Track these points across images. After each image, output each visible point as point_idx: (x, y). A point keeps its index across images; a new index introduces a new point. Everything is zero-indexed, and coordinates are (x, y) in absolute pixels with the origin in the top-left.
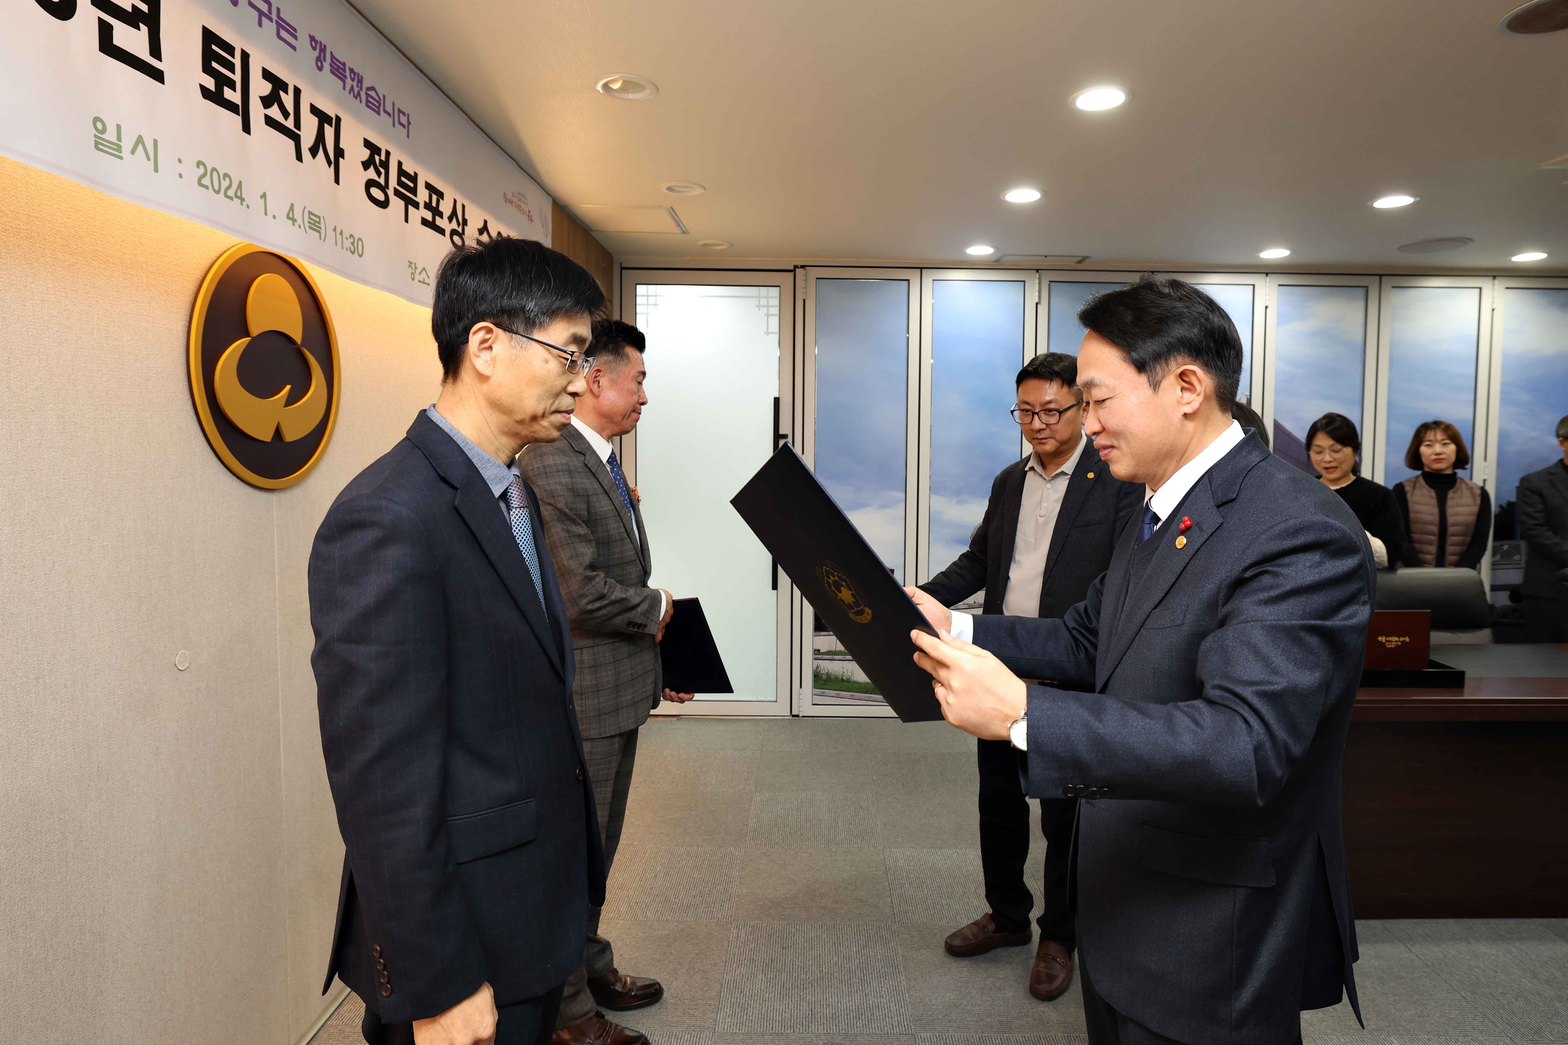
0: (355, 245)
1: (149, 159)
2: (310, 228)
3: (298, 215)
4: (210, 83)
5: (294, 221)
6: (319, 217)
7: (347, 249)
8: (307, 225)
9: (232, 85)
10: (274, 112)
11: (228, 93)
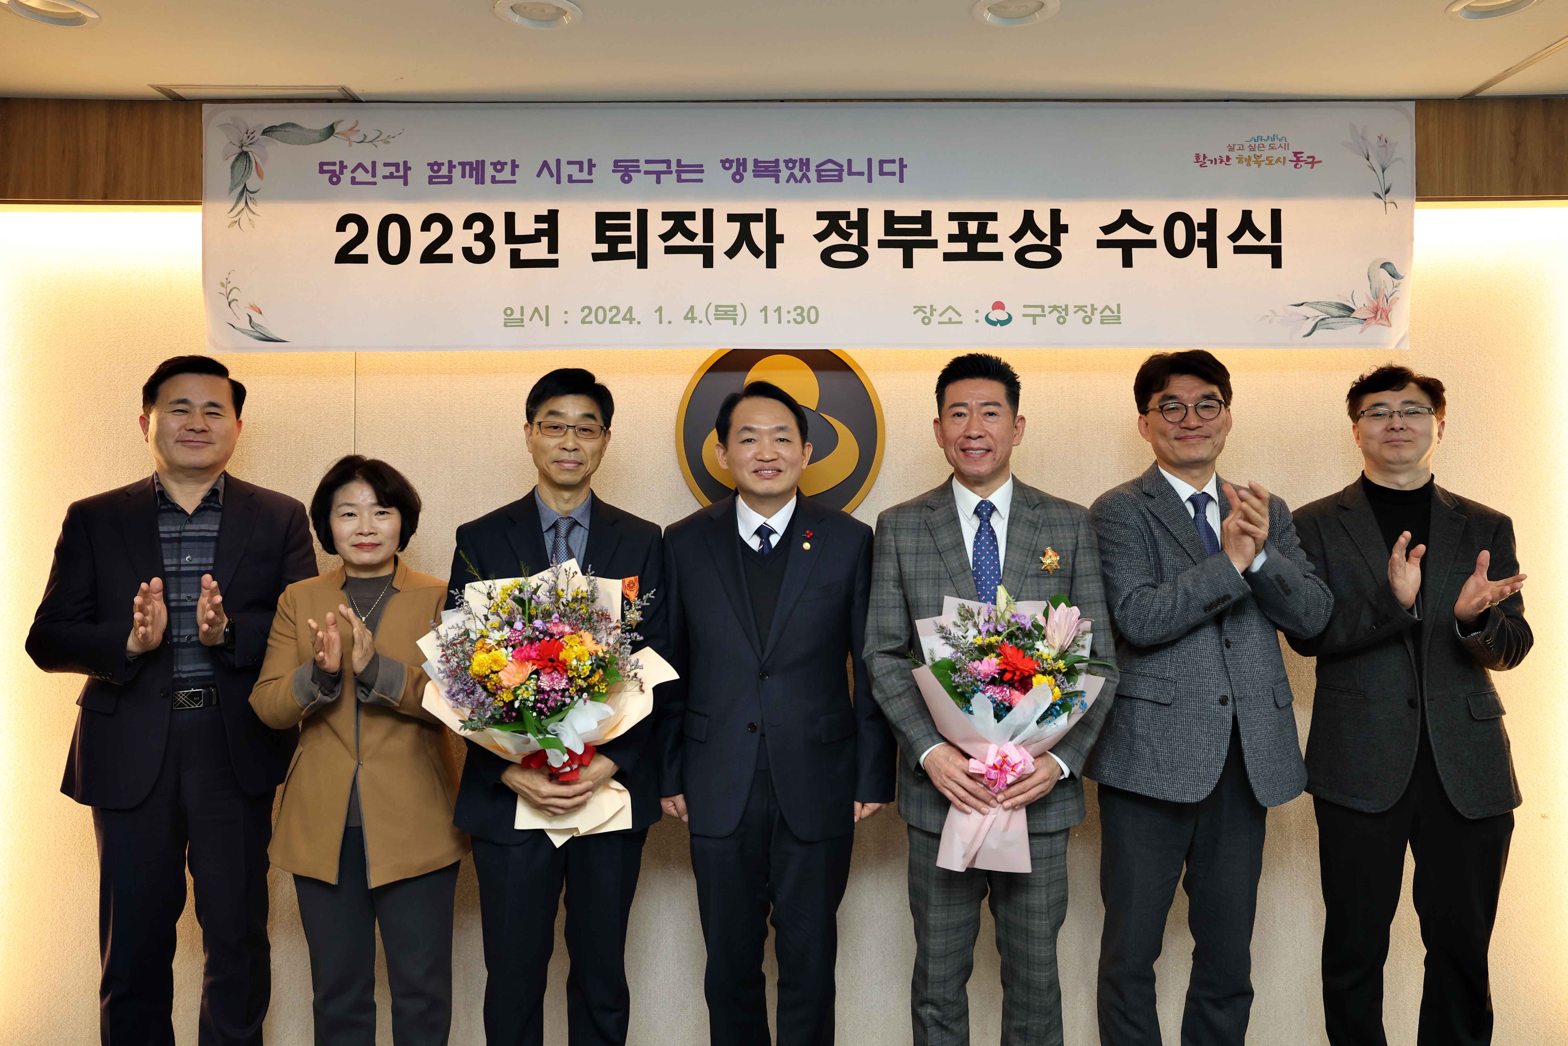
0: (805, 314)
1: (542, 319)
2: (716, 319)
3: (699, 313)
4: (604, 248)
5: (693, 319)
6: (735, 307)
7: (789, 322)
8: (711, 317)
9: (628, 240)
10: (679, 240)
11: (622, 248)
